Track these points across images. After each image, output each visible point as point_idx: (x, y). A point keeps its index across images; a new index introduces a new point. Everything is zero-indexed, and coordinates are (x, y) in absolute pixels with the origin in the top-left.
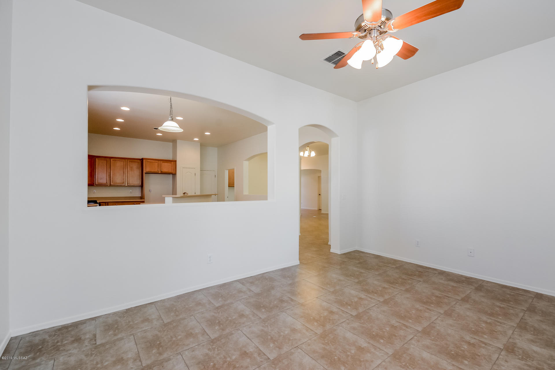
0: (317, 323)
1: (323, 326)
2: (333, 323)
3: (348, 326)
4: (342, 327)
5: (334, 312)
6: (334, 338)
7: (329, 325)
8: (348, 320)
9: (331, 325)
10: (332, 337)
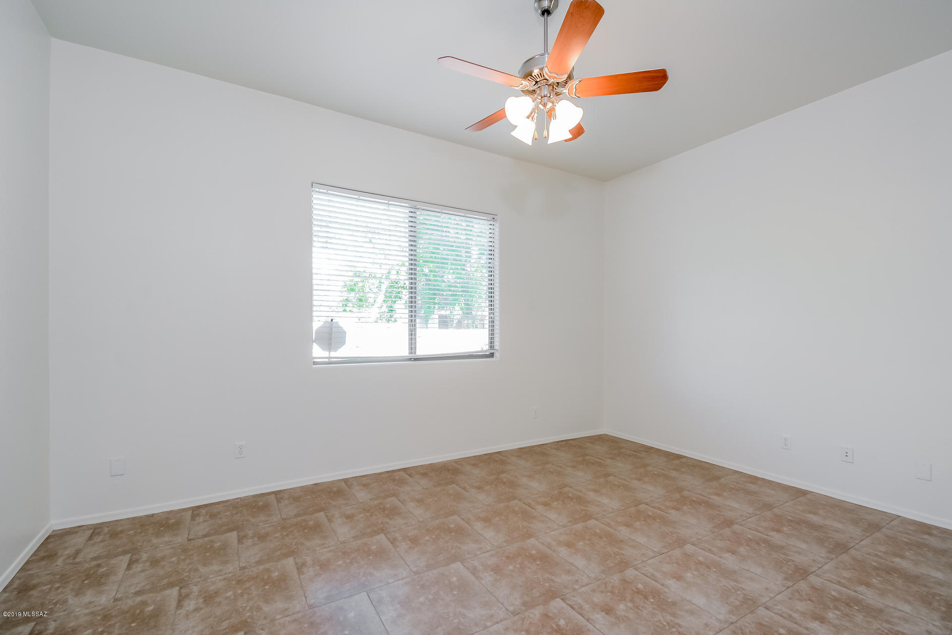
0: (638, 587)
1: (624, 581)
2: (606, 584)
3: (577, 578)
4: (589, 576)
5: (602, 611)
6: (606, 561)
7: (613, 581)
8: (574, 590)
9: (610, 582)
10: (608, 562)
